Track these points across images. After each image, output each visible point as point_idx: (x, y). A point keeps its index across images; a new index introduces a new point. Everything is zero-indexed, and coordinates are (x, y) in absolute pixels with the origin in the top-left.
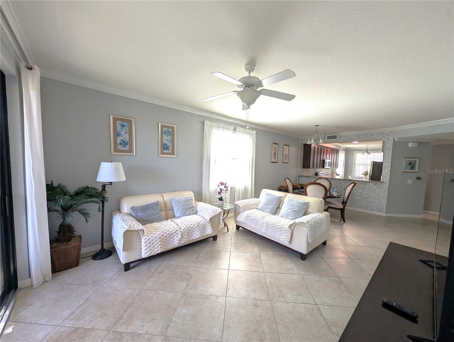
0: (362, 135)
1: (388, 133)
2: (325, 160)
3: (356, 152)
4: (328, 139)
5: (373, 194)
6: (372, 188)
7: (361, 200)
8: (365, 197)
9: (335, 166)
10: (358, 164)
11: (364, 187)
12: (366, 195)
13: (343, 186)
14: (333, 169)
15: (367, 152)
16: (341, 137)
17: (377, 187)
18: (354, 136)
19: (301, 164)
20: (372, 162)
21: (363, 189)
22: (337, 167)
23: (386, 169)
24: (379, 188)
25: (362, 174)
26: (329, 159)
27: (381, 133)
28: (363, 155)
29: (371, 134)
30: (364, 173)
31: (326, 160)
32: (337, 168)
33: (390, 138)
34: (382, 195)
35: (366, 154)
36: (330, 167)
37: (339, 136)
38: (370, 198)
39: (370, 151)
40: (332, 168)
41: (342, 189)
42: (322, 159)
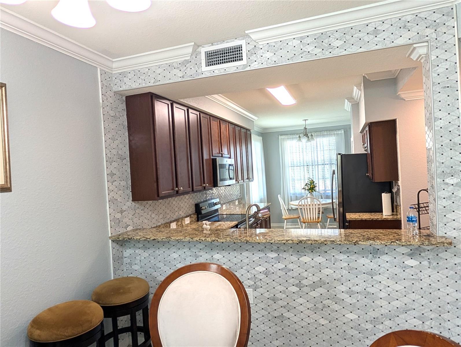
0: (337, 35)
1: (436, 17)
2: (218, 159)
3: (283, 137)
4: (209, 63)
5: (413, 296)
6: (405, 268)
7: (369, 326)
8: (383, 311)
9: (246, 176)
10: (290, 165)
11: (373, 266)
12: (384, 303)
13: (291, 266)
14: (243, 185)
15: (306, 135)
16: (260, 52)
17: (425, 263)
18: (308, 40)
19: (123, 183)
20: (339, 156)
21: (371, 273)
22: (251, 176)
23: (447, 180)
24: (434, 268)
25: (303, 189)
26: (230, 158)
27: (409, 18)
28: (300, 143)
29: (371, 28)
30: (306, 185)
31: (219, 161)
32: (252, 181)
33: (445, 38)
34: (449, 299)
35: (304, 140)
36: (233, 182)
37: (251, 47)
38: (403, 316)
39: (313, 134)
40: (241, 182)
41: (291, 281)
42: (206, 157)
